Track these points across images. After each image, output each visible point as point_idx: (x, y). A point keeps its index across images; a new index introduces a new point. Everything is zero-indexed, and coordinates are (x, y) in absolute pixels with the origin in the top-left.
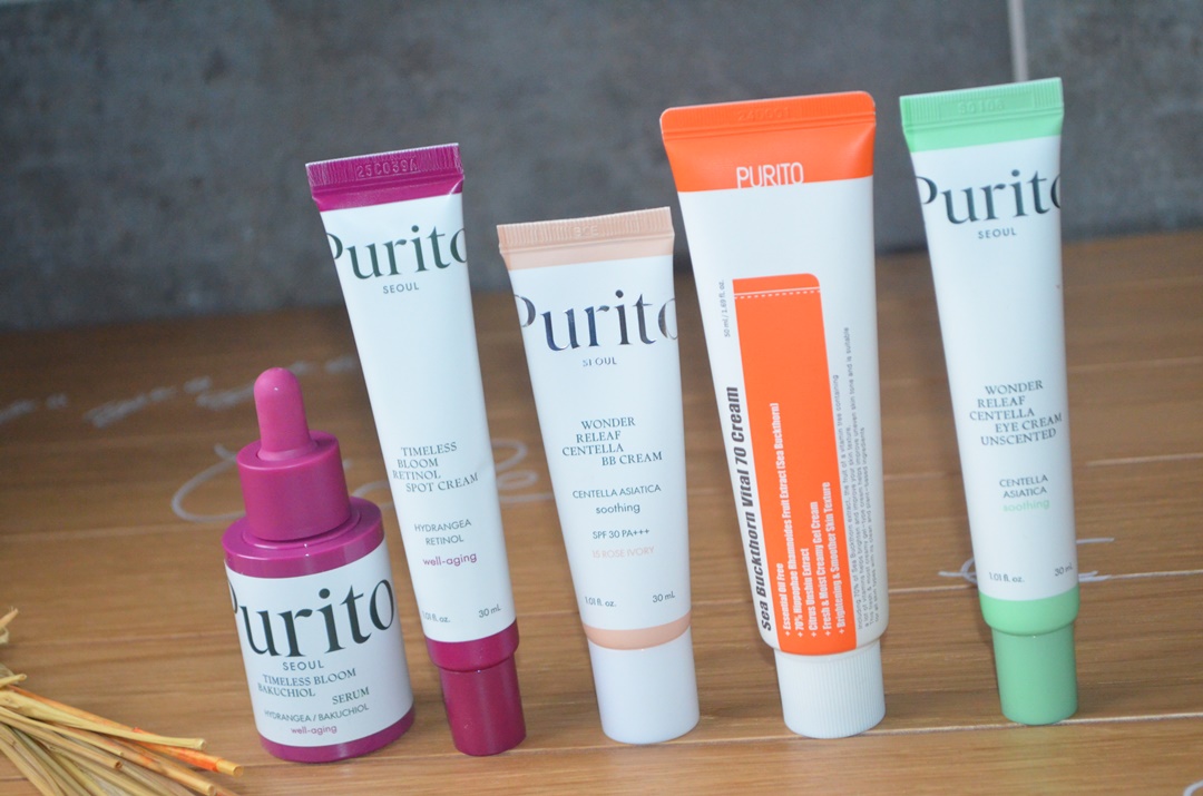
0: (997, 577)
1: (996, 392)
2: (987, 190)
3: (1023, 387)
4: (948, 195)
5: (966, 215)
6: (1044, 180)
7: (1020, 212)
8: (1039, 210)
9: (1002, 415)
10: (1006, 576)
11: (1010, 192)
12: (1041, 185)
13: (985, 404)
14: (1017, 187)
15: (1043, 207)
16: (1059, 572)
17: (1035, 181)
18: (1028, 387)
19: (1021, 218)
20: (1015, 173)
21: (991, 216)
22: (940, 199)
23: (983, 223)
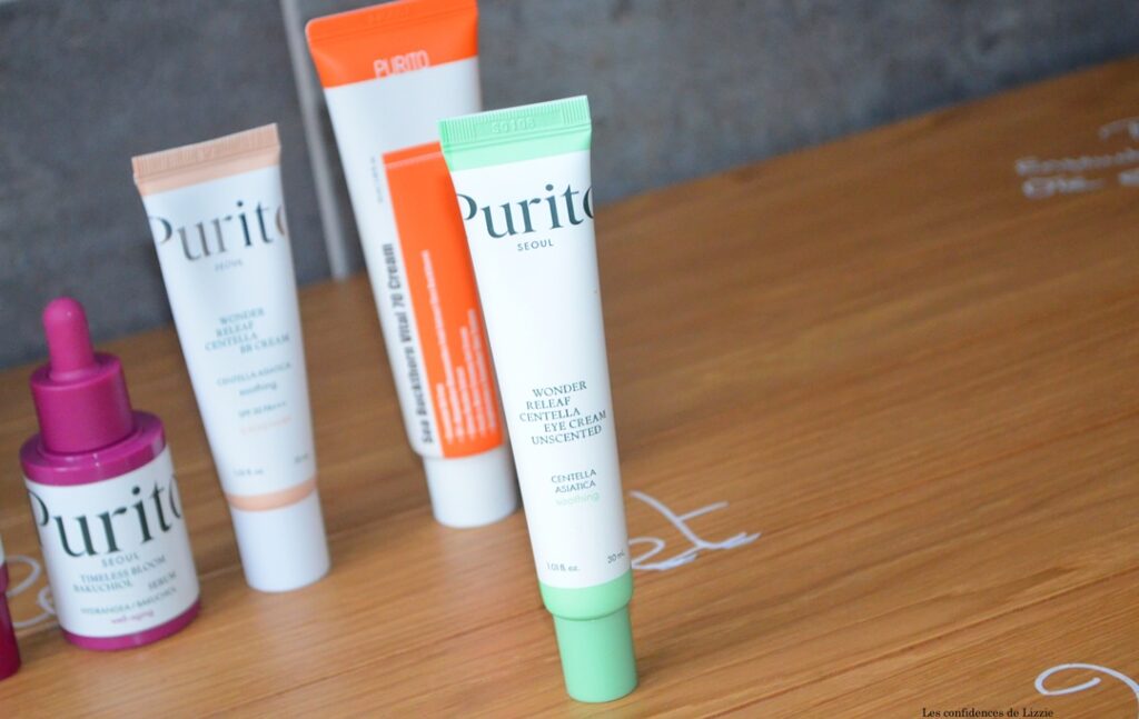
0: (555, 567)
1: (543, 395)
2: (524, 205)
3: (568, 388)
4: (487, 211)
5: (505, 229)
6: (577, 193)
7: (556, 224)
8: (574, 221)
9: (550, 416)
10: (562, 566)
11: (545, 205)
12: (574, 197)
13: (534, 405)
14: (552, 201)
15: (577, 218)
16: (611, 559)
17: (568, 194)
18: (573, 388)
19: (557, 229)
20: (549, 188)
21: (529, 228)
22: (480, 215)
23: (521, 236)
